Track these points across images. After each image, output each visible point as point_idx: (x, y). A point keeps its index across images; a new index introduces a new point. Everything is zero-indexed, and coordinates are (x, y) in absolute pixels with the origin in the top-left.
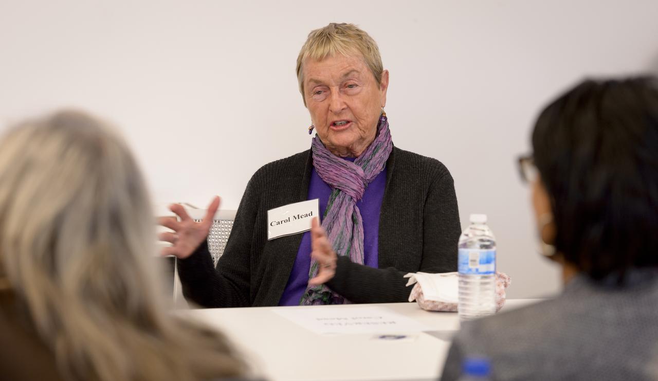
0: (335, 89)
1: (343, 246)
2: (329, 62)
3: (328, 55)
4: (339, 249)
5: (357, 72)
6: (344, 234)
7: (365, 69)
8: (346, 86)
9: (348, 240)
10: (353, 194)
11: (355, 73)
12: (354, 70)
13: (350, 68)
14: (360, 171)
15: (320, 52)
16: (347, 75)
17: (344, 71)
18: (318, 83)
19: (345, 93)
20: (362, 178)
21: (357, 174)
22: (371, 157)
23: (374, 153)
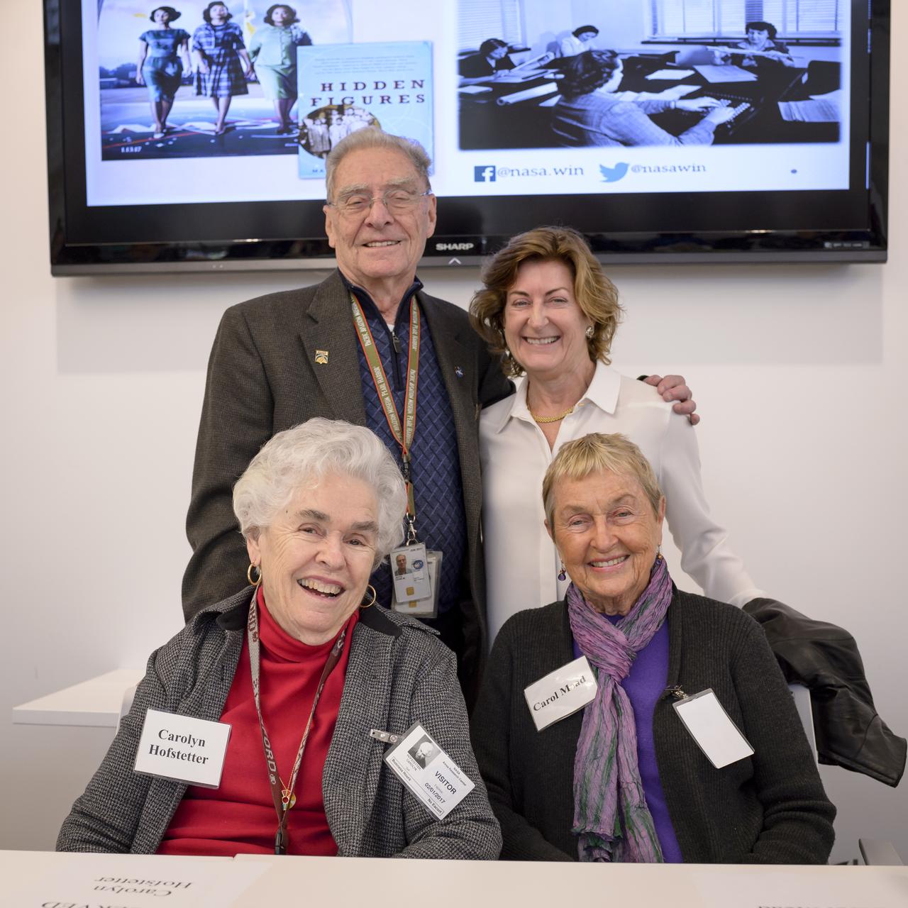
0: (600, 519)
1: (602, 754)
2: (593, 481)
3: (593, 470)
4: (595, 759)
5: (632, 496)
6: (602, 734)
7: (641, 493)
8: (616, 513)
9: (608, 742)
10: (612, 671)
11: (628, 499)
12: (627, 495)
13: (621, 492)
14: (621, 637)
15: (582, 466)
16: (618, 500)
17: (614, 496)
18: (577, 510)
19: (615, 523)
20: (624, 648)
21: (617, 643)
22: (637, 616)
23: (642, 610)
